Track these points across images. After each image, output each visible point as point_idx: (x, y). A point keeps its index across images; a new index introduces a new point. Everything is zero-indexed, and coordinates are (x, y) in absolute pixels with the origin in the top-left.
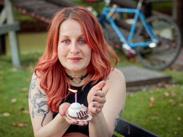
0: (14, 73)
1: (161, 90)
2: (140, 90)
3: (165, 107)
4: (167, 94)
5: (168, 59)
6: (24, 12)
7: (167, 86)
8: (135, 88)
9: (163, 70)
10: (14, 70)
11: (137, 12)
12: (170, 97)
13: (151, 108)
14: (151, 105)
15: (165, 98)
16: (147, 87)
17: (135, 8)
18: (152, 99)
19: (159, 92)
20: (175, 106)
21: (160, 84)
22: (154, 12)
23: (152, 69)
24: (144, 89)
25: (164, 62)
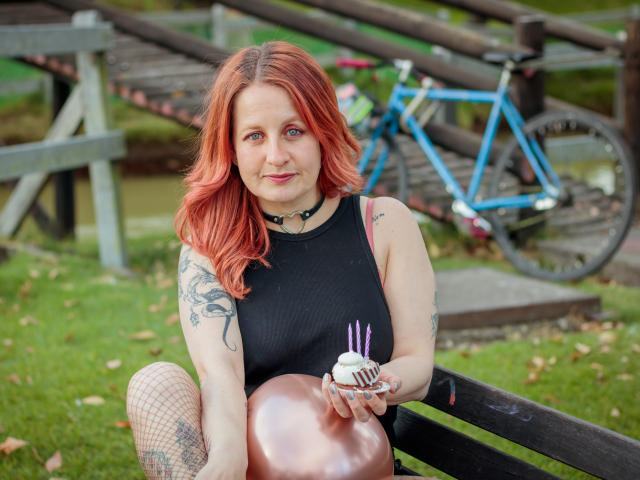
0: (110, 289)
1: (566, 339)
2: (502, 338)
3: (575, 383)
4: (584, 349)
5: (594, 248)
6: (140, 98)
7: (585, 326)
8: (488, 332)
9: (576, 281)
10: (109, 280)
11: (497, 98)
12: (591, 357)
13: (531, 384)
14: (532, 376)
15: (576, 359)
16: (524, 328)
17: (494, 89)
18: (538, 361)
19: (560, 344)
20: (603, 380)
21: (563, 323)
22: (549, 101)
23: (543, 279)
24: (515, 335)
25: (581, 258)
